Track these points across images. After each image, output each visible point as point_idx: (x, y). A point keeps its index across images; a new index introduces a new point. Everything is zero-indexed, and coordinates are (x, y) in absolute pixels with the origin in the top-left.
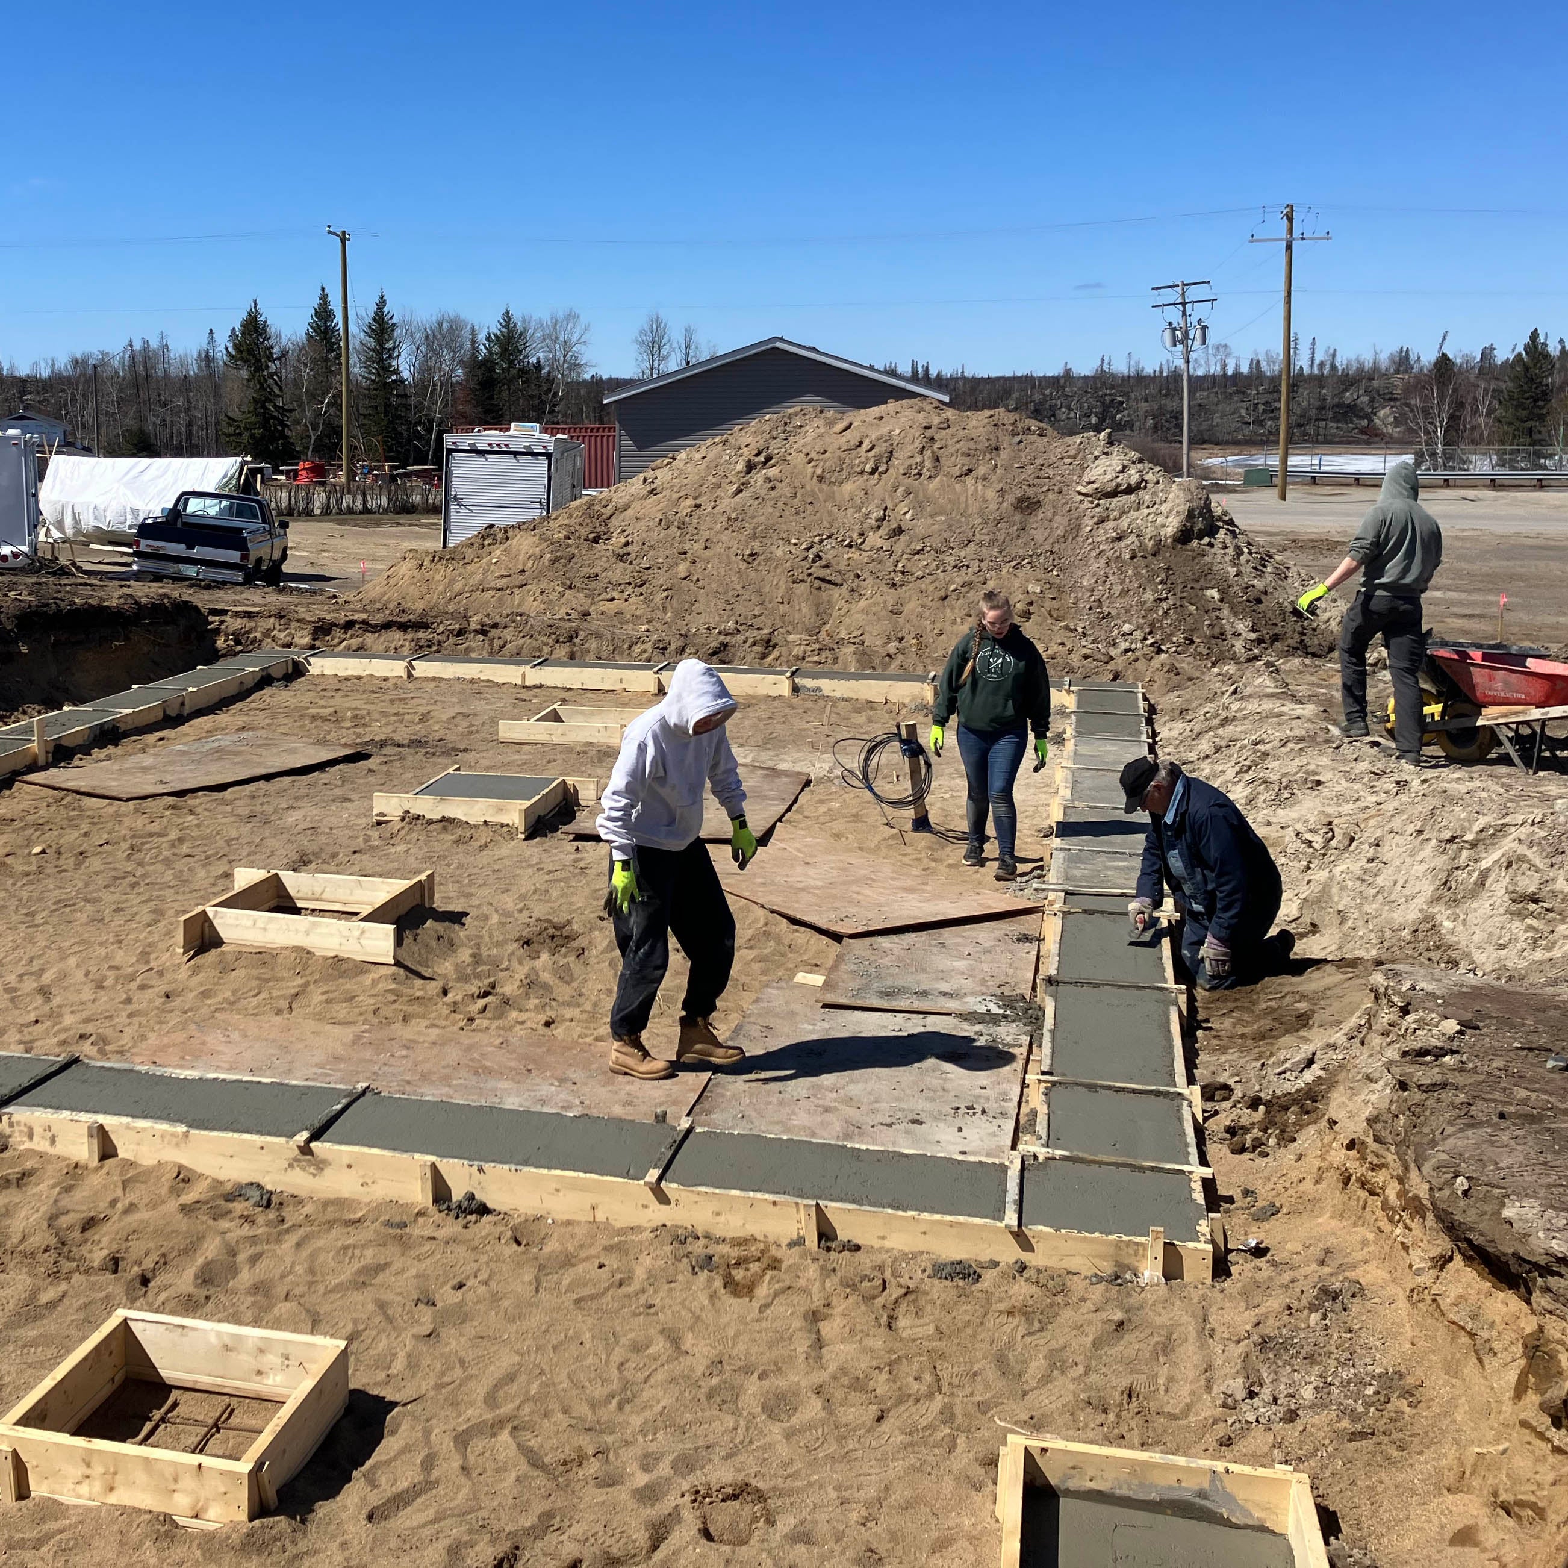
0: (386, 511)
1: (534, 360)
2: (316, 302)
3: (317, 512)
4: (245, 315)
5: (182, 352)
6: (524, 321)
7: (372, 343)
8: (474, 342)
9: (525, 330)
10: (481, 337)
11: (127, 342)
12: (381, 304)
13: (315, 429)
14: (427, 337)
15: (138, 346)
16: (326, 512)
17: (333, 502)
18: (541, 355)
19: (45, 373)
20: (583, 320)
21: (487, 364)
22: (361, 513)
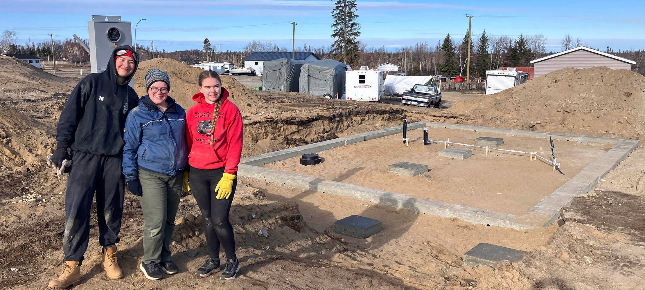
0: (475, 90)
1: (529, 48)
2: (466, 33)
3: (457, 89)
4: (446, 37)
5: (431, 46)
6: (526, 37)
7: (481, 44)
8: (511, 43)
9: (527, 40)
10: (513, 42)
11: (416, 44)
12: (484, 33)
13: (462, 68)
14: (497, 42)
15: (419, 45)
16: (459, 89)
17: (461, 87)
18: (531, 47)
19: (395, 52)
20: (545, 37)
21: (515, 50)
22: (468, 90)
